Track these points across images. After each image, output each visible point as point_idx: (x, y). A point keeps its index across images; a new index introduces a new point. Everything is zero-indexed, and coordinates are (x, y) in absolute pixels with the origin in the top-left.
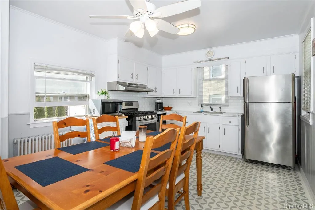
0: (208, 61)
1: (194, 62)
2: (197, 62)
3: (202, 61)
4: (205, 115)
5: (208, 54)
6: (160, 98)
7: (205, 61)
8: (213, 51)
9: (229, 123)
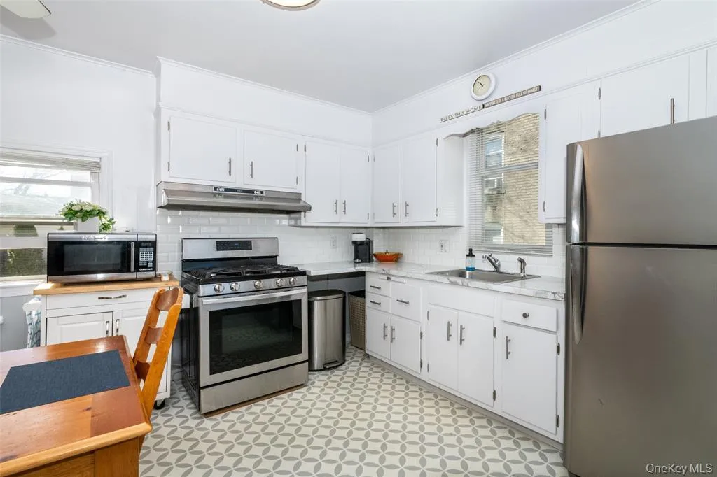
0: (476, 109)
1: (442, 120)
2: (450, 118)
3: (462, 114)
4: (452, 283)
5: (478, 86)
6: (361, 230)
7: (470, 112)
8: (490, 75)
9: (521, 320)
